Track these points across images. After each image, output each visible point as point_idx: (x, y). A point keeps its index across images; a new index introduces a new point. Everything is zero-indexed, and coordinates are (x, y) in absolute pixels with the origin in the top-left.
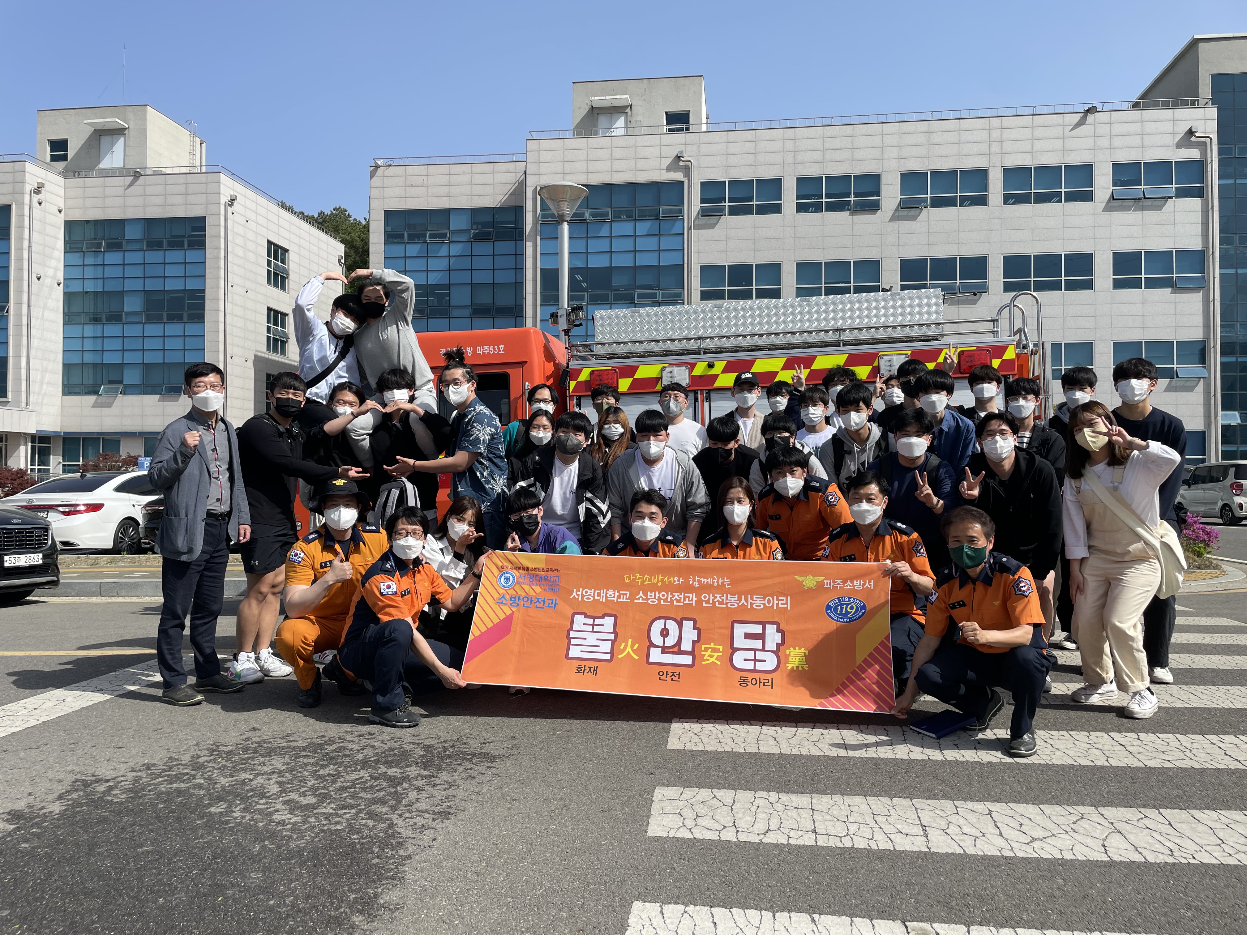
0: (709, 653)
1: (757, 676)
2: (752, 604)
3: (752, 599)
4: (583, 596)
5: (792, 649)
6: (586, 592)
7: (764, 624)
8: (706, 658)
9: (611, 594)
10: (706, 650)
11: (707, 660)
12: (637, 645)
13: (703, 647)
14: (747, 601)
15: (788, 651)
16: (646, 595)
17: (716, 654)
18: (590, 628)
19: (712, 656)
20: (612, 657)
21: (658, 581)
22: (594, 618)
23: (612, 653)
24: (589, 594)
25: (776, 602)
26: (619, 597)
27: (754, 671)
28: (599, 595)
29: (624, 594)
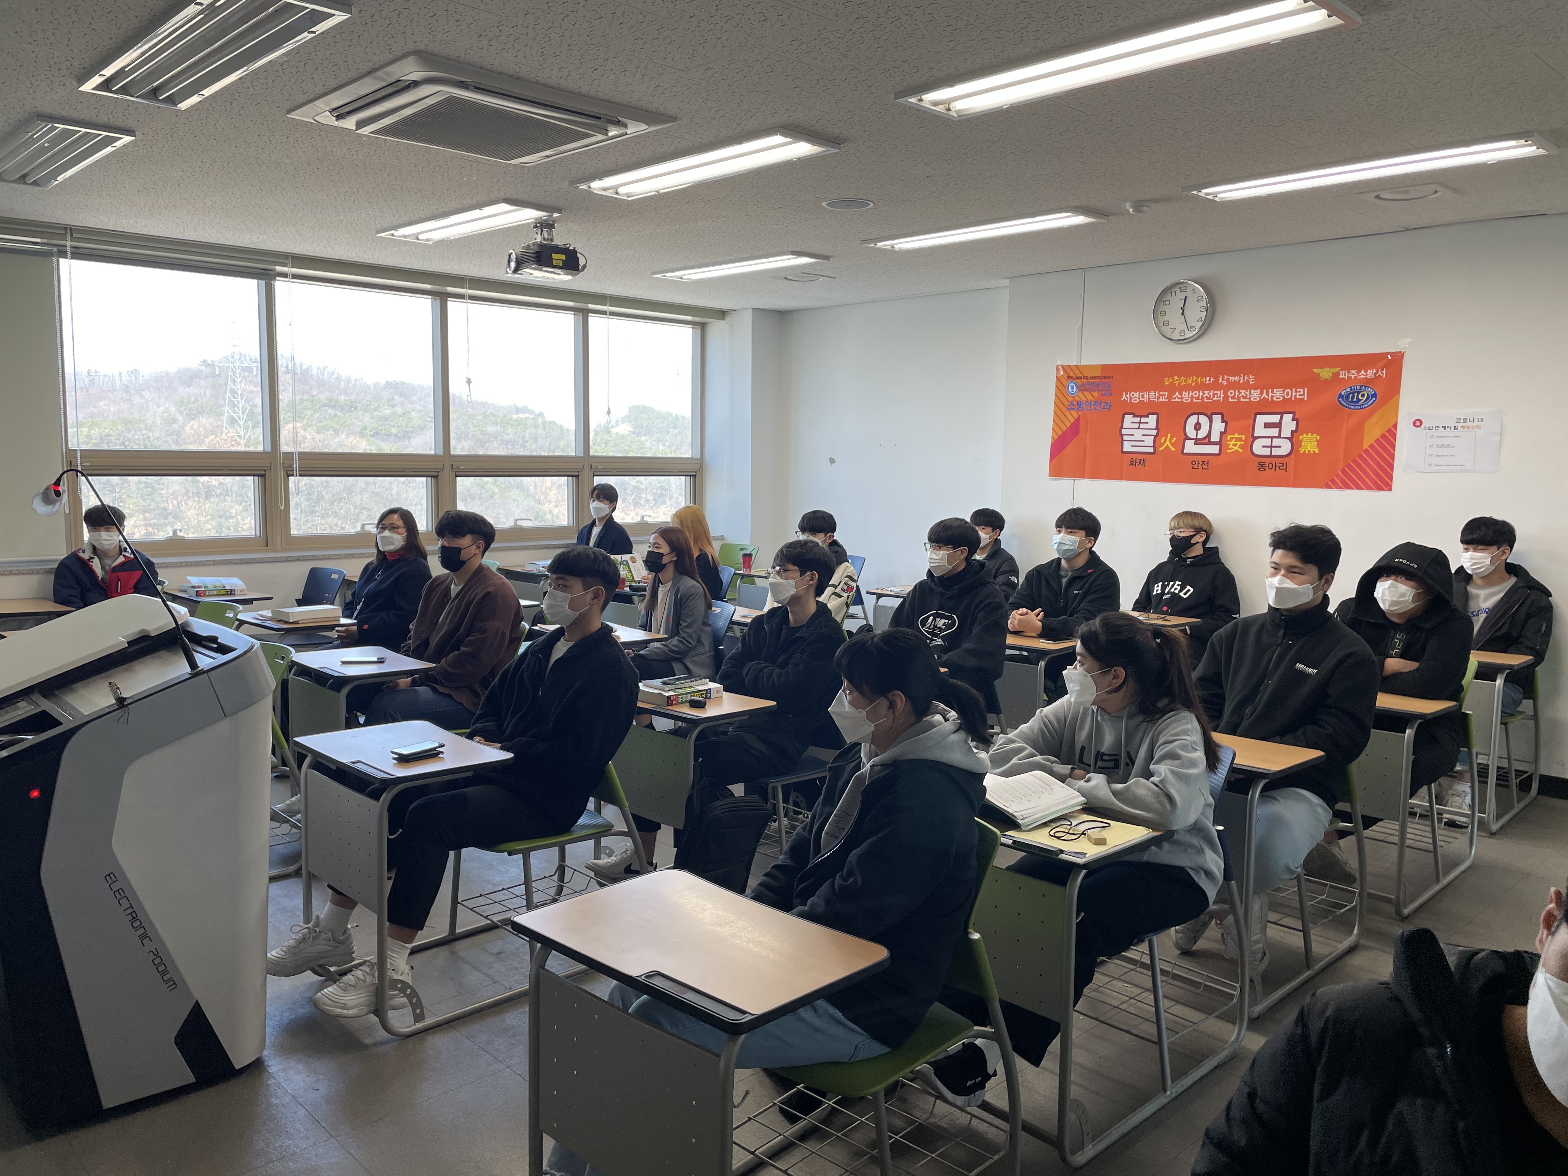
0: (1233, 442)
1: (1273, 460)
2: (1272, 397)
3: (1272, 392)
4: (1131, 398)
5: (1305, 435)
6: (1133, 395)
7: (1282, 414)
8: (1231, 446)
9: (1151, 396)
10: (1231, 439)
11: (1232, 448)
12: (1175, 439)
13: (1229, 437)
14: (1267, 394)
15: (1301, 437)
16: (1181, 394)
17: (1239, 443)
18: (1137, 426)
19: (1235, 445)
20: (1155, 450)
21: (1192, 382)
22: (1141, 416)
23: (1154, 446)
24: (1135, 397)
25: (1294, 394)
26: (1159, 398)
27: (1271, 456)
28: (1143, 396)
29: (1163, 395)
